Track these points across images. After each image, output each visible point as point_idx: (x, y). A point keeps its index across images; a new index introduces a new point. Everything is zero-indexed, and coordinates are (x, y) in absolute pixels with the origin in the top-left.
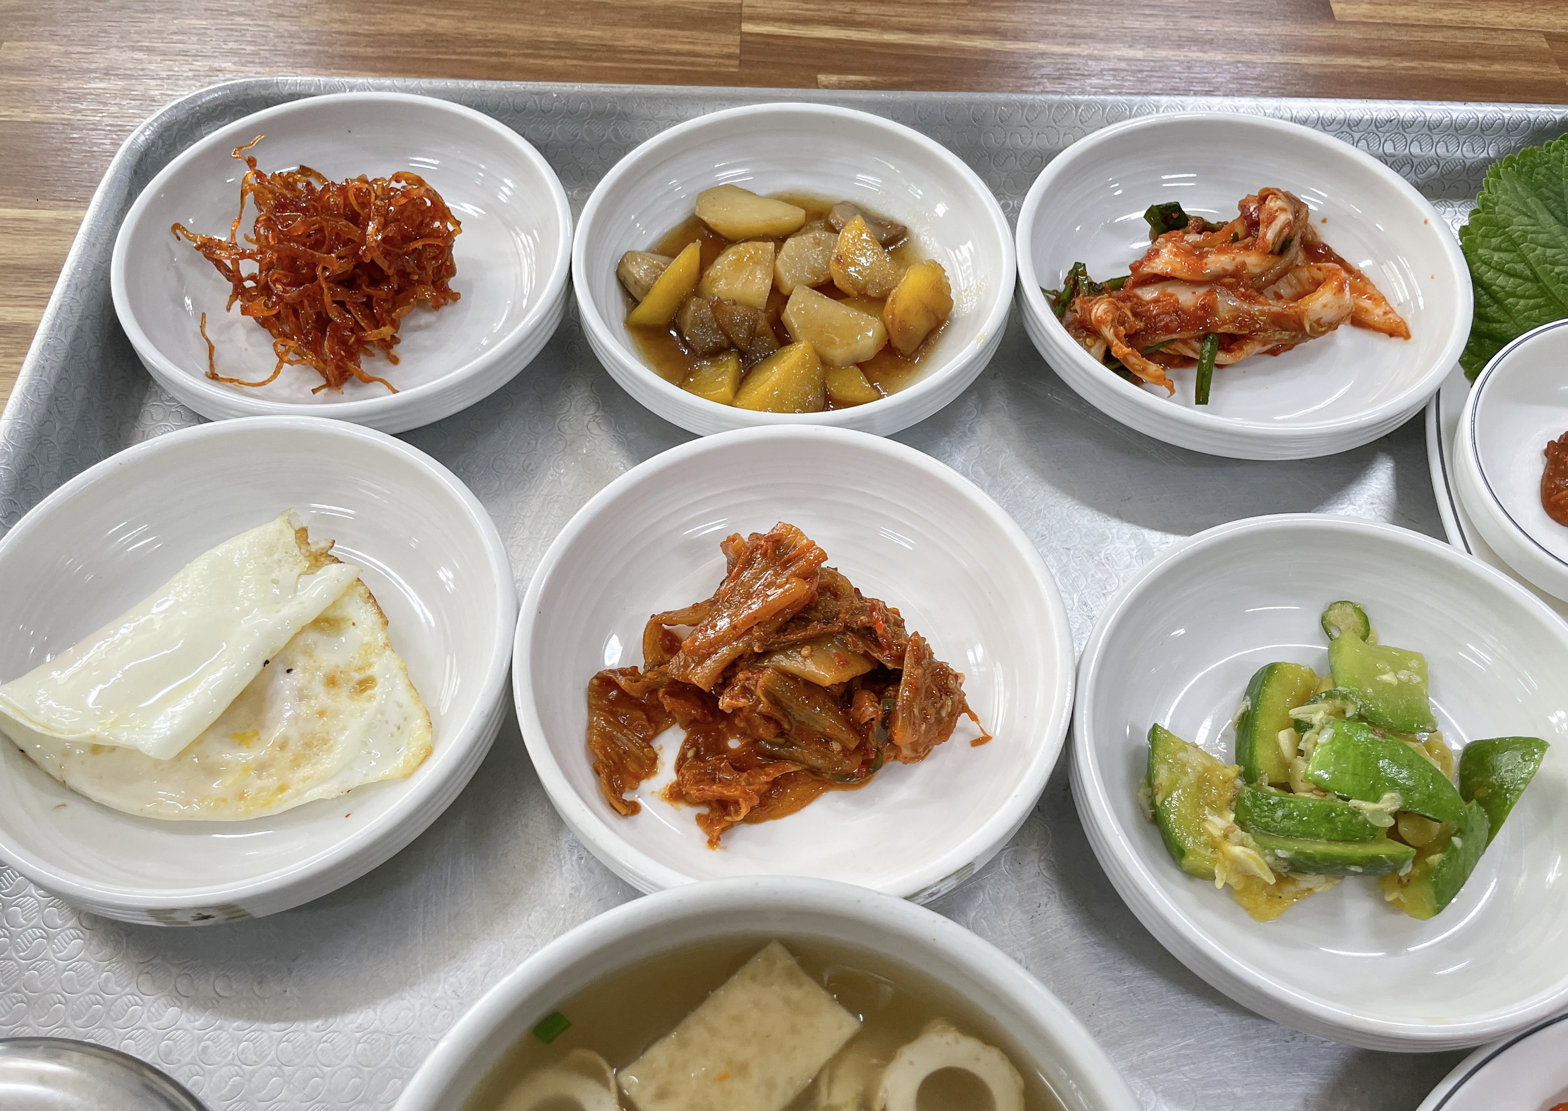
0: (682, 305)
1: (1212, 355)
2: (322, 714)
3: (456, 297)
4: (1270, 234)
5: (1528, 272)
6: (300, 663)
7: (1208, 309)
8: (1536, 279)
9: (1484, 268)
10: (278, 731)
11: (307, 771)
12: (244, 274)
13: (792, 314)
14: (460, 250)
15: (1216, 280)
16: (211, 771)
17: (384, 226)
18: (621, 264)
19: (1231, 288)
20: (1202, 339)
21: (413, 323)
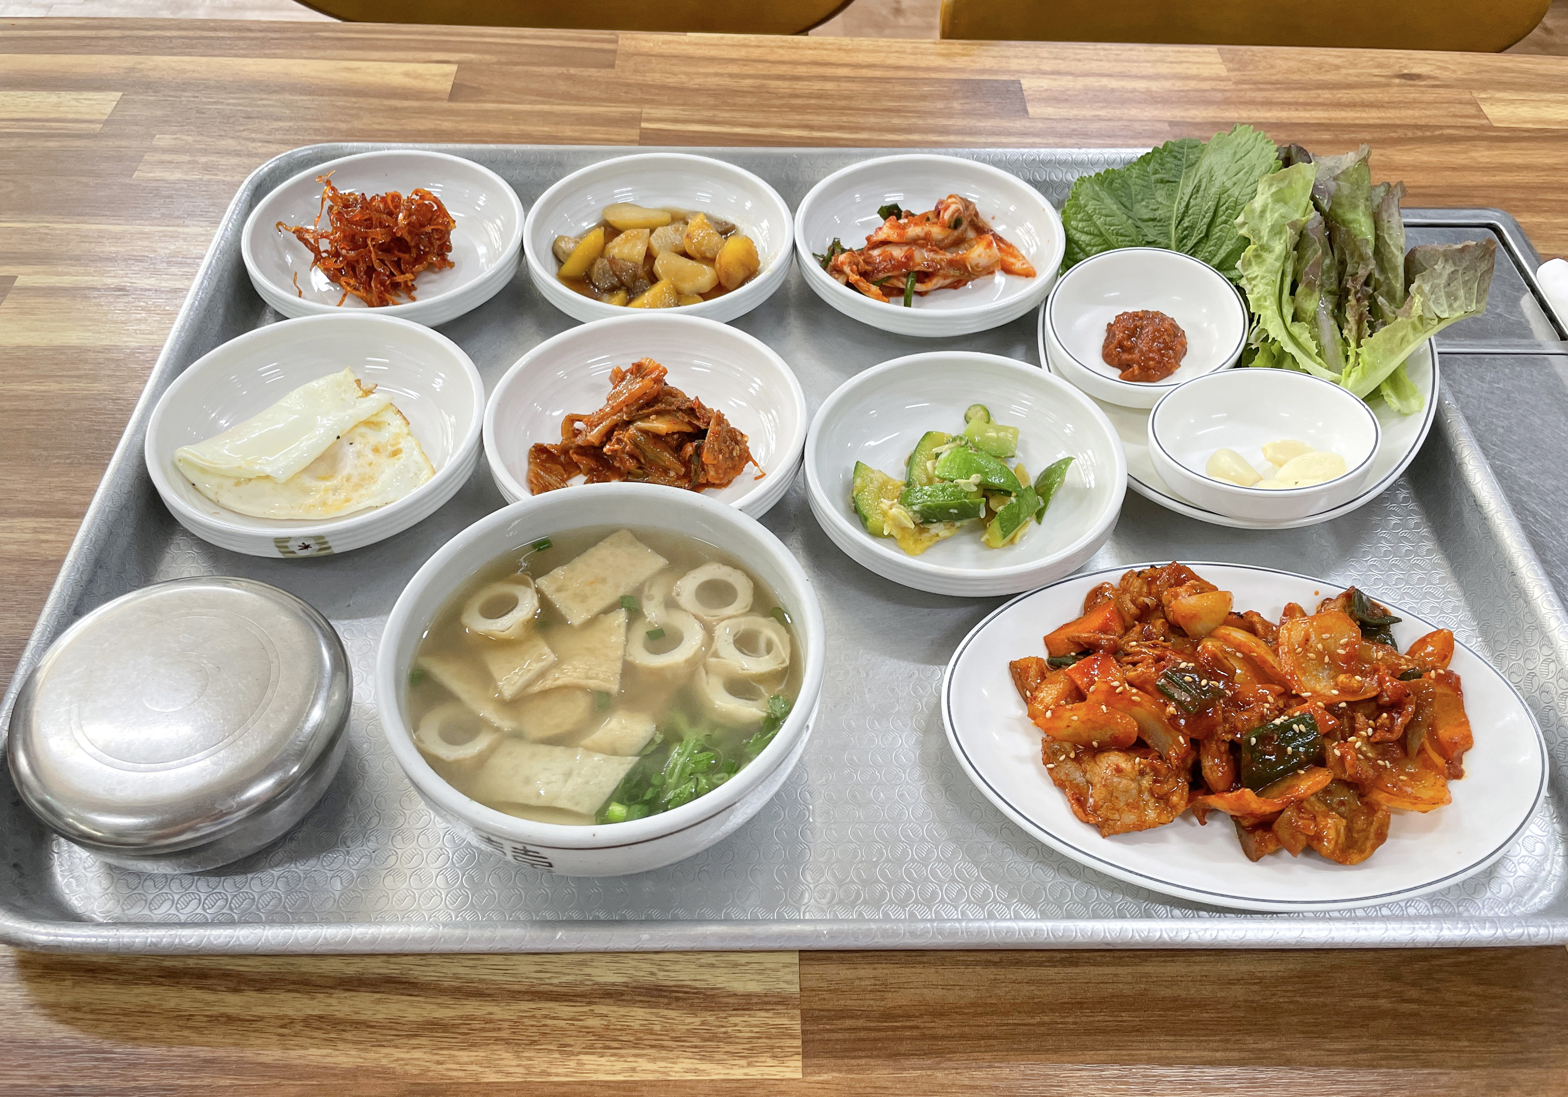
0: (592, 264)
1: (912, 285)
2: (370, 464)
3: (451, 265)
4: (946, 216)
5: (1096, 232)
6: (358, 440)
7: (909, 258)
8: (1101, 235)
9: (1074, 232)
10: (345, 473)
11: (363, 491)
12: (322, 249)
13: (659, 266)
14: (455, 237)
15: (914, 242)
16: (306, 492)
17: (409, 215)
18: (555, 242)
19: (923, 246)
20: (907, 275)
21: (425, 279)
